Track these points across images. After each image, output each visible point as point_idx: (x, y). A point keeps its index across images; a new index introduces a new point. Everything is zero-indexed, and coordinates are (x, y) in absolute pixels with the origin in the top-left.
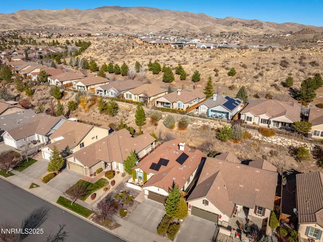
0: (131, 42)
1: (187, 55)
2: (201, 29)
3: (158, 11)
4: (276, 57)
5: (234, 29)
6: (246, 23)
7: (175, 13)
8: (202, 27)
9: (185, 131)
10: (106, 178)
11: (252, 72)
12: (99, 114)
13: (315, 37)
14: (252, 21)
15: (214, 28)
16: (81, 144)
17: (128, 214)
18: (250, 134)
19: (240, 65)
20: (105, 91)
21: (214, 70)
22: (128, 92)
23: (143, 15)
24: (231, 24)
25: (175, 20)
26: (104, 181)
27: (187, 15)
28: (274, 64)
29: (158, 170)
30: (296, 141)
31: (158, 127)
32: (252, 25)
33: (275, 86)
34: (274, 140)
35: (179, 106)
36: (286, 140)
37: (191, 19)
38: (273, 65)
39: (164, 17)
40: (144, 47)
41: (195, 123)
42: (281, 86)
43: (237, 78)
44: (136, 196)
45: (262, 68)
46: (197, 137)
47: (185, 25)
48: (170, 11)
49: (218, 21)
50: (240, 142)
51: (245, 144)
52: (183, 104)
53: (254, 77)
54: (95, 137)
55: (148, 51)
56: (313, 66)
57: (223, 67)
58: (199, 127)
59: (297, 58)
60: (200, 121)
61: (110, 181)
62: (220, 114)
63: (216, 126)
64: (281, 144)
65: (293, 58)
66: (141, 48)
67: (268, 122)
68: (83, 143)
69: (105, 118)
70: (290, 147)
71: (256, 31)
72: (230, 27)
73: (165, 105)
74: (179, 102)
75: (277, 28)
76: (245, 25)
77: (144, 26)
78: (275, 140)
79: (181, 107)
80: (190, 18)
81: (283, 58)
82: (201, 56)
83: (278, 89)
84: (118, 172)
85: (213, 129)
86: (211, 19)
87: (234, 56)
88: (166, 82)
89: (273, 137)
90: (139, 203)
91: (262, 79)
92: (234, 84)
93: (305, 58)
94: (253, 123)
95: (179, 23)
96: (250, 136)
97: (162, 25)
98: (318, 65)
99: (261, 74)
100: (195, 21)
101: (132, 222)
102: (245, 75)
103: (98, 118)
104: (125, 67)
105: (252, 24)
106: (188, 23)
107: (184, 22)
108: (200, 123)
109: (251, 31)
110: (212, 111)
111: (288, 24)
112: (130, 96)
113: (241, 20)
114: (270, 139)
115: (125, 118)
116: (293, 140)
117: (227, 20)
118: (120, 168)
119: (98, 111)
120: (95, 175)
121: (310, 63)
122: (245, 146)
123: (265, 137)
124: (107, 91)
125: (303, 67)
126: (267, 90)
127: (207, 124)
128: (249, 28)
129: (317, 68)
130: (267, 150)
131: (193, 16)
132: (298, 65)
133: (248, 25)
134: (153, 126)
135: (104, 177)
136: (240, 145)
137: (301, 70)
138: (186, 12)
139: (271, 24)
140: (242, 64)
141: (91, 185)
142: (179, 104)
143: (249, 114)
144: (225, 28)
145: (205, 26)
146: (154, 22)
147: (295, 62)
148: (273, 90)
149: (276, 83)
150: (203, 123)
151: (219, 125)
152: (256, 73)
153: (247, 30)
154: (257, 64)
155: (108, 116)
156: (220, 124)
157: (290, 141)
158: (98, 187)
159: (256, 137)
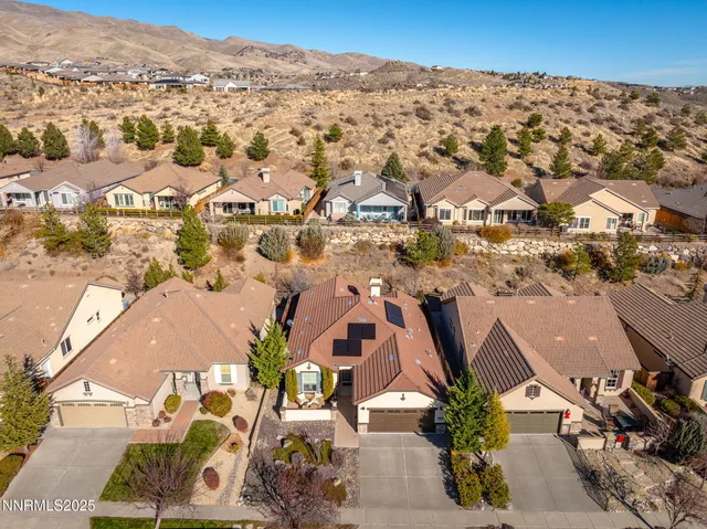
0: (20, 80)
1: (206, 103)
2: (177, 62)
3: (57, 14)
4: (403, 103)
5: (251, 62)
6: (273, 51)
7: (104, 23)
8: (177, 57)
9: (321, 262)
10: (209, 416)
11: (371, 132)
12: (49, 259)
13: (410, 77)
14: (283, 46)
15: (208, 59)
16: (63, 344)
17: (348, 489)
18: (464, 245)
19: (341, 119)
20: (37, 194)
21: (291, 133)
22: (119, 190)
23: (15, 21)
24: (241, 52)
25: (109, 39)
26: (208, 427)
27: (134, 29)
28: (405, 114)
29: (360, 355)
30: (552, 243)
31: (245, 263)
32: (285, 55)
33: (425, 154)
34: (512, 248)
35: (275, 208)
36: (534, 242)
37: (149, 39)
38: (404, 118)
39: (78, 31)
40: (78, 90)
41: (336, 241)
42: (438, 156)
43: (346, 146)
44: (332, 435)
45: (387, 123)
46: (355, 269)
47: (137, 51)
48: (90, 16)
49: (211, 46)
50: (451, 264)
51: (463, 266)
52: (285, 202)
53: (380, 141)
54: (95, 317)
55: (92, 98)
56: (471, 115)
57: (308, 124)
58: (348, 248)
59: (440, 103)
60: (348, 235)
61: (227, 421)
62: (379, 214)
63: (386, 239)
64: (526, 253)
65: (432, 102)
66: (68, 92)
67: (483, 214)
68: (68, 340)
69: (74, 266)
70: (544, 256)
71: (294, 67)
72: (239, 58)
73: (235, 210)
74: (274, 197)
75: (332, 63)
76: (271, 55)
77: (24, 49)
78: (515, 246)
79: (283, 211)
80: (145, 35)
81: (416, 102)
82: (244, 105)
83: (435, 161)
84: (233, 393)
85: (381, 247)
86: (195, 40)
87: (321, 102)
88: (187, 166)
89: (509, 242)
90: (355, 451)
91: (397, 144)
92: (347, 157)
93: (453, 102)
94: (454, 223)
95: (121, 47)
96: (464, 248)
97: (75, 49)
98: (479, 114)
99: (390, 135)
100: (161, 42)
101: (376, 504)
102: (359, 138)
103: (48, 270)
104: (54, 136)
105: (283, 53)
106: (142, 47)
107: (131, 44)
108: (349, 238)
109: (284, 67)
110: (364, 208)
111: (351, 55)
112: (129, 199)
113: (259, 46)
114: (505, 247)
115: (138, 256)
116: (546, 241)
117: (232, 43)
118: (234, 379)
119: (41, 250)
120: (167, 419)
121: (466, 111)
122: (463, 270)
123: (495, 245)
124: (42, 196)
125: (458, 119)
126: (416, 165)
127: (365, 237)
128: (279, 62)
129: (480, 120)
130: (508, 268)
131: (150, 31)
132: (446, 115)
133: (277, 56)
134: (232, 263)
135: (198, 416)
136: (454, 269)
137: (456, 124)
138: (131, 22)
139: (320, 54)
140: (344, 118)
141: (179, 450)
142: (275, 203)
143: (443, 205)
144: (230, 60)
145: (186, 55)
146: (52, 40)
147: (441, 110)
148: (425, 164)
149: (425, 149)
150: (355, 238)
151: (392, 235)
152: (380, 133)
153: (276, 64)
154: (374, 117)
155: (80, 259)
156: (396, 233)
157: (541, 243)
158: (205, 449)
159: (477, 248)
